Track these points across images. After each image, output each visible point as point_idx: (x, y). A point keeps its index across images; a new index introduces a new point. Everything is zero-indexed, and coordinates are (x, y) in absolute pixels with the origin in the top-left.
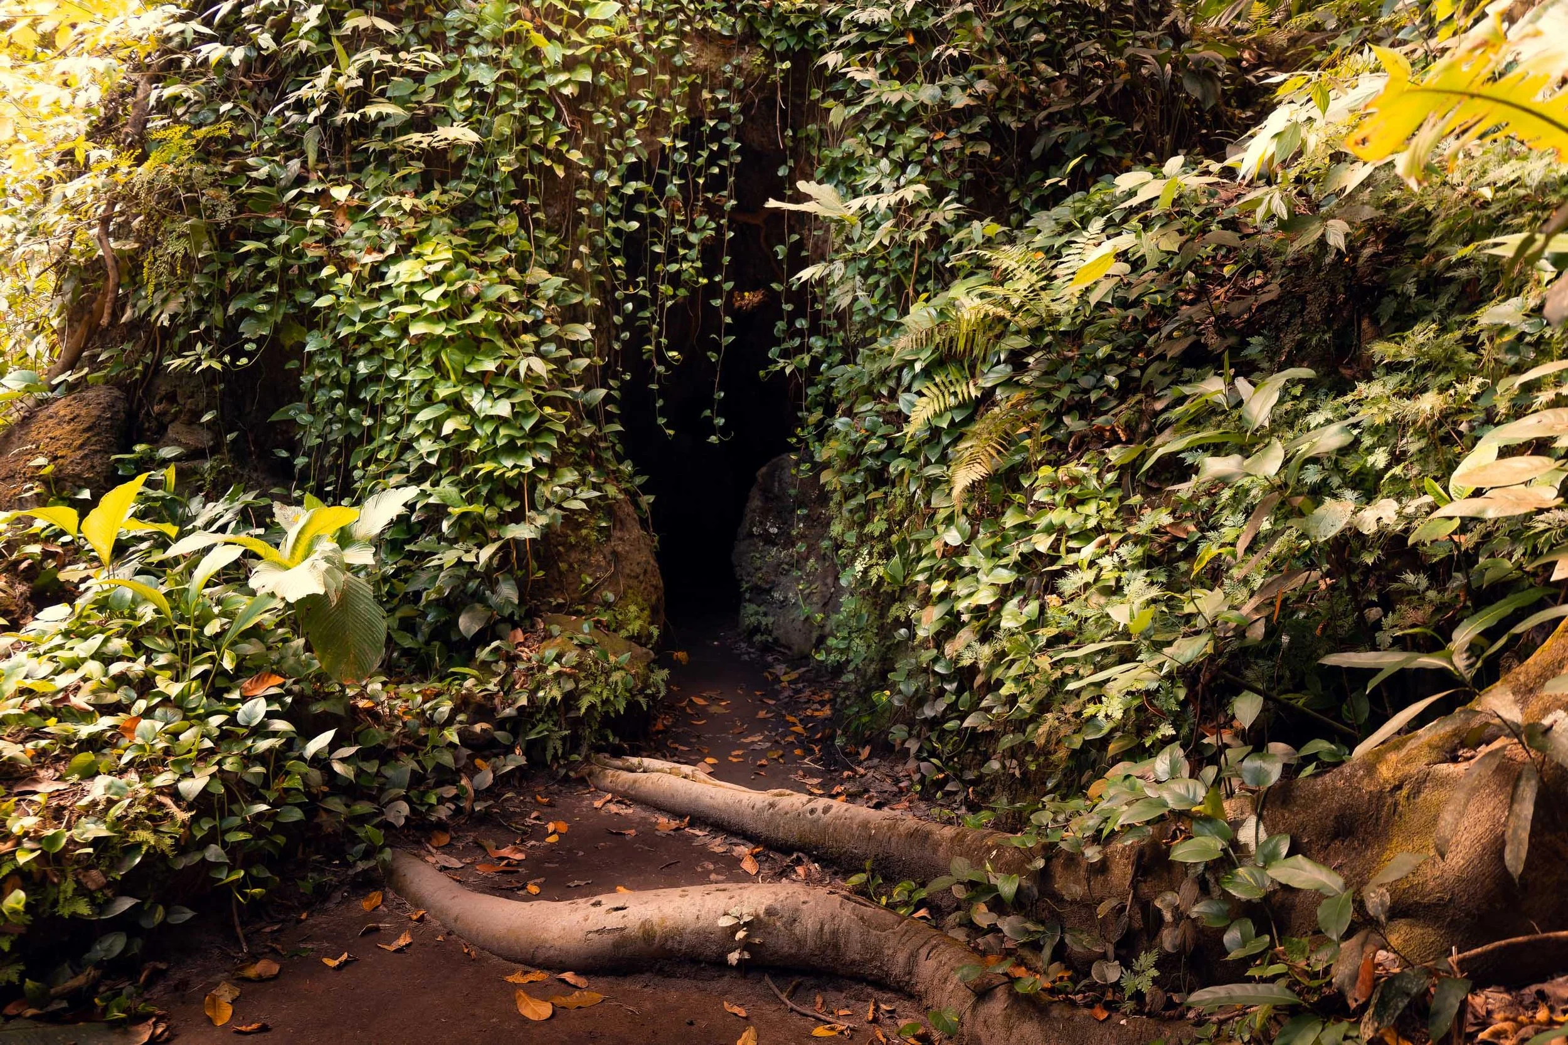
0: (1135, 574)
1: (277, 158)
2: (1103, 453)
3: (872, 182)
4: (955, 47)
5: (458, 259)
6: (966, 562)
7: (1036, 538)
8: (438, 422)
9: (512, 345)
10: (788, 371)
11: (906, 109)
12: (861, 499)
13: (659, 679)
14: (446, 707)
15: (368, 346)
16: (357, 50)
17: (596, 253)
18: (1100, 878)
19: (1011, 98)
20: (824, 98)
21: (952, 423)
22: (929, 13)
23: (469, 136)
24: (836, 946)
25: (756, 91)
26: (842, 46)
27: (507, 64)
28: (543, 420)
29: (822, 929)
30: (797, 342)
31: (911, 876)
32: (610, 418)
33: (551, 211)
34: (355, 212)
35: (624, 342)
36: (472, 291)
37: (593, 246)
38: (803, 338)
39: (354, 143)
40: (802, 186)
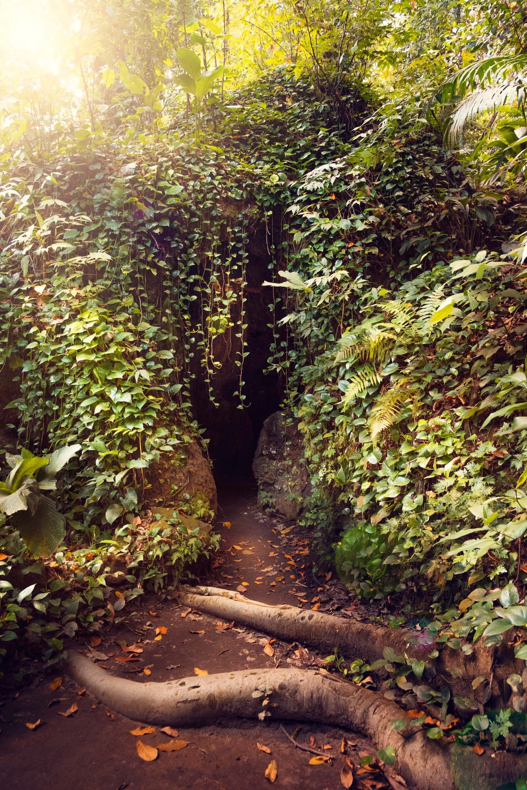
0: (476, 480)
1: (7, 273)
2: (453, 411)
3: (318, 270)
4: (358, 200)
5: (102, 319)
6: (380, 474)
7: (419, 459)
8: (93, 407)
9: (131, 364)
10: (278, 370)
11: (333, 232)
12: (320, 437)
13: (215, 540)
14: (99, 563)
15: (55, 368)
16: (48, 216)
17: (175, 313)
18: (472, 664)
19: (387, 224)
20: (290, 228)
21: (368, 395)
22: (342, 184)
23: (105, 257)
24: (320, 707)
25: (255, 227)
26: (299, 202)
27: (125, 219)
28: (148, 403)
29: (312, 697)
30: (282, 354)
31: (361, 657)
32: (185, 399)
33: (150, 293)
34: (47, 298)
35: (191, 358)
36: (110, 336)
37: (173, 310)
38: (285, 352)
39: (47, 263)
40: (281, 273)
